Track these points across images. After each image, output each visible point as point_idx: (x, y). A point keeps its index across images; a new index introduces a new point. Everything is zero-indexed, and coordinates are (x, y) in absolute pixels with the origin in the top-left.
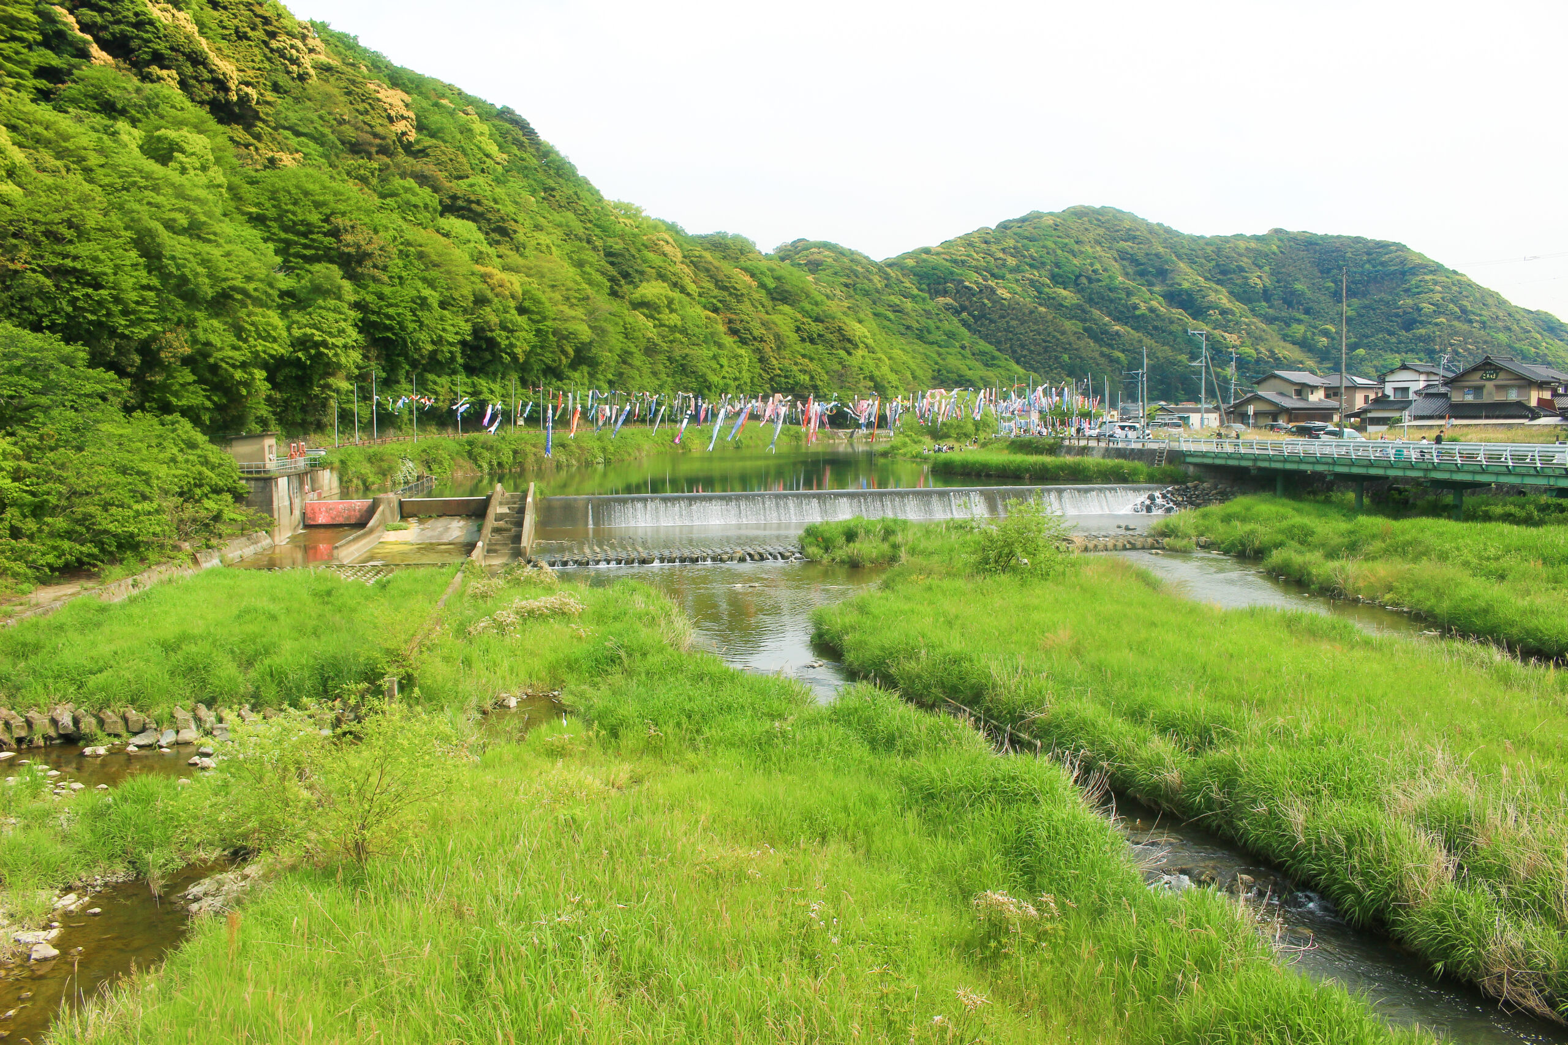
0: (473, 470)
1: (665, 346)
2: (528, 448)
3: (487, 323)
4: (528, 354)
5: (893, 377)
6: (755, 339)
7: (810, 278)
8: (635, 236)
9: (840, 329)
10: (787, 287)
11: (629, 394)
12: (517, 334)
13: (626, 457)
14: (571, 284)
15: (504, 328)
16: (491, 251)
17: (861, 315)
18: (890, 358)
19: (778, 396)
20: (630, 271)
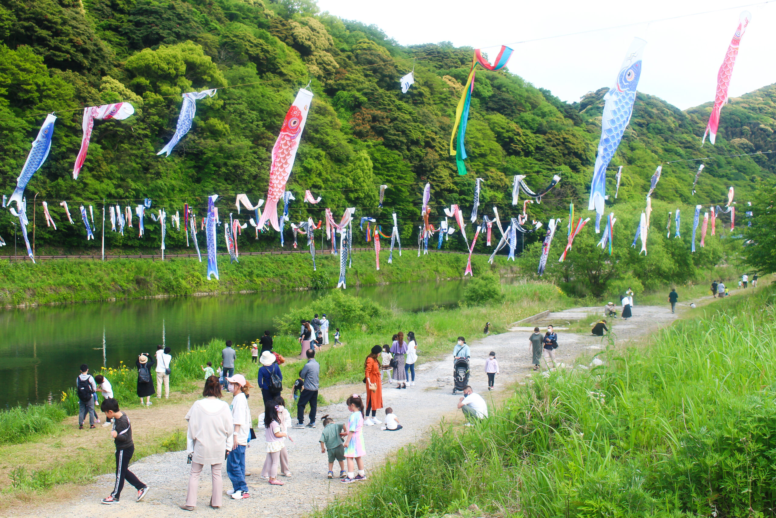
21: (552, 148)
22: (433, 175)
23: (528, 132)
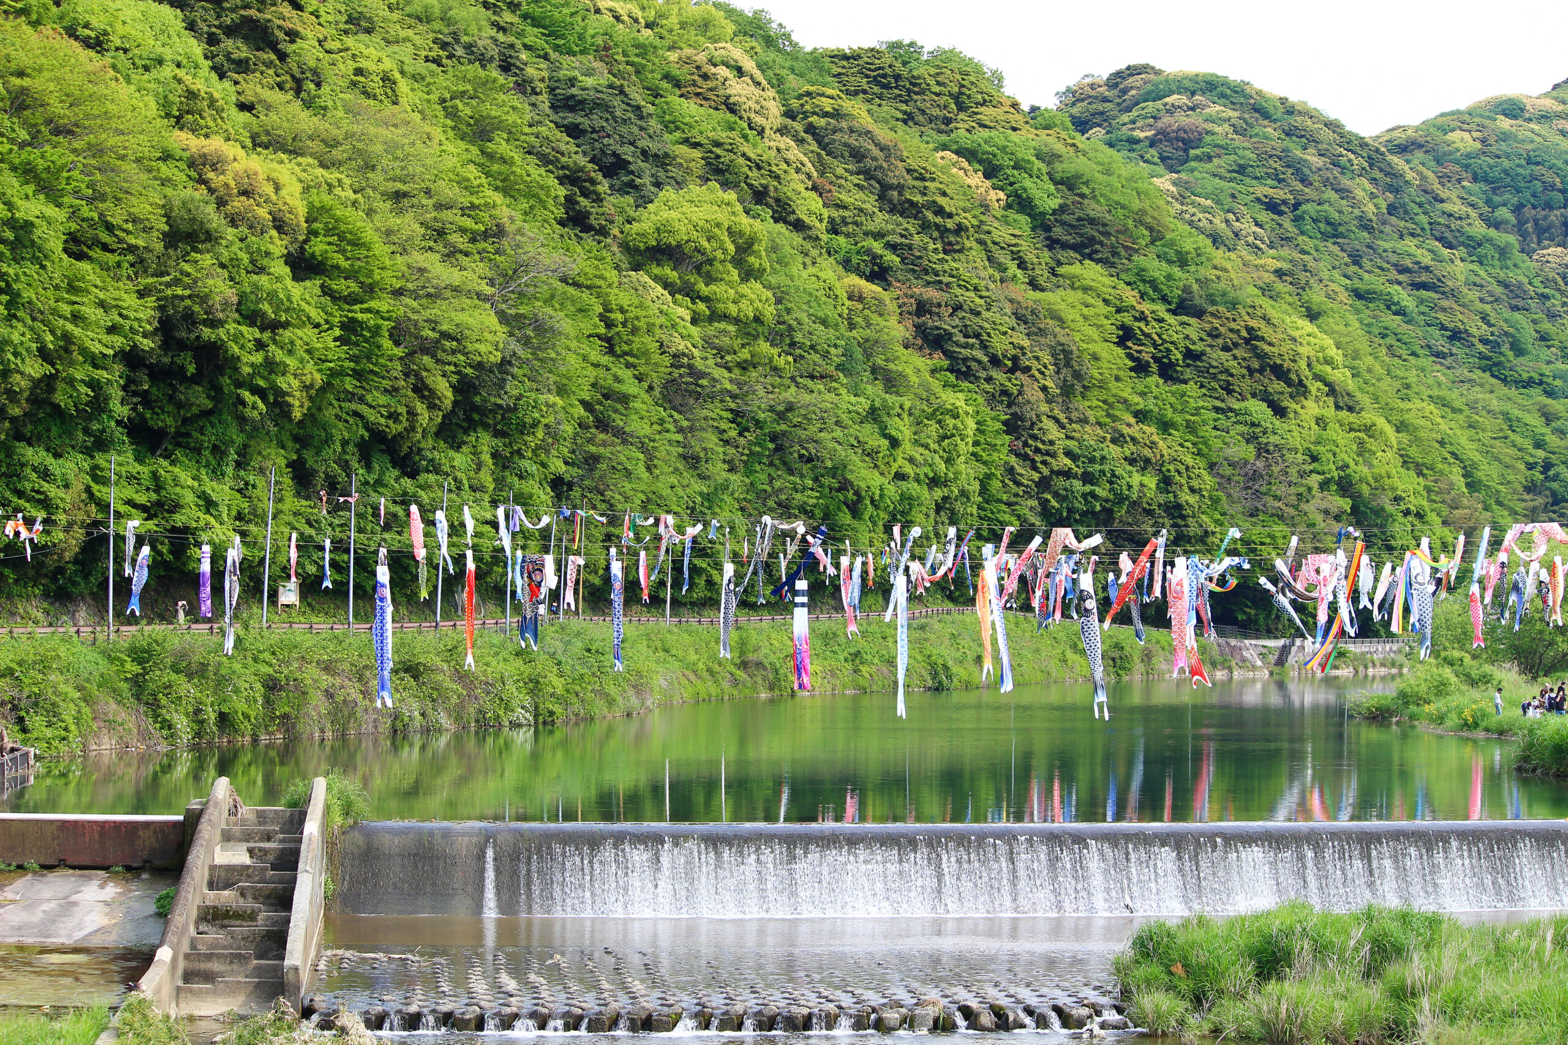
0: (144, 735)
1: (725, 379)
2: (311, 674)
3: (204, 299)
4: (318, 395)
5: (1407, 483)
6: (995, 361)
7: (1164, 182)
8: (643, 49)
9: (1252, 336)
10: (1094, 209)
11: (614, 521)
12: (287, 334)
13: (599, 707)
14: (449, 191)
15: (252, 318)
16: (223, 90)
17: (1316, 297)
18: (1401, 427)
19: (1064, 535)
20: (627, 152)
21: (1225, 356)
22: (1035, 437)
23: (1161, 309)
